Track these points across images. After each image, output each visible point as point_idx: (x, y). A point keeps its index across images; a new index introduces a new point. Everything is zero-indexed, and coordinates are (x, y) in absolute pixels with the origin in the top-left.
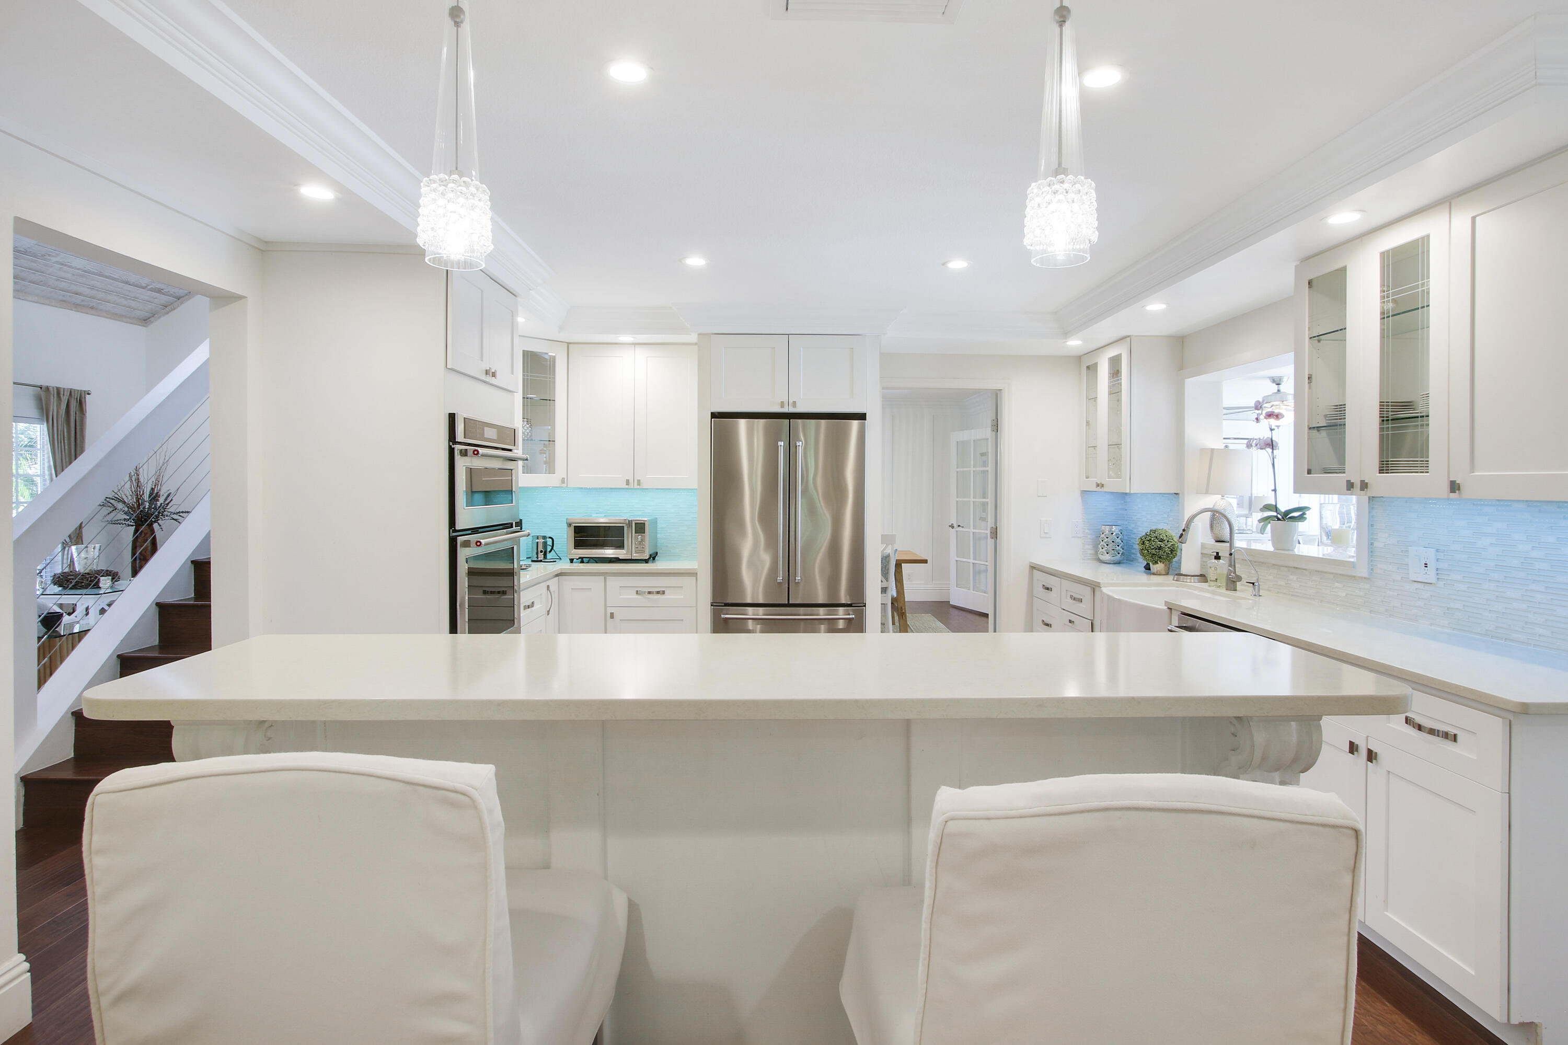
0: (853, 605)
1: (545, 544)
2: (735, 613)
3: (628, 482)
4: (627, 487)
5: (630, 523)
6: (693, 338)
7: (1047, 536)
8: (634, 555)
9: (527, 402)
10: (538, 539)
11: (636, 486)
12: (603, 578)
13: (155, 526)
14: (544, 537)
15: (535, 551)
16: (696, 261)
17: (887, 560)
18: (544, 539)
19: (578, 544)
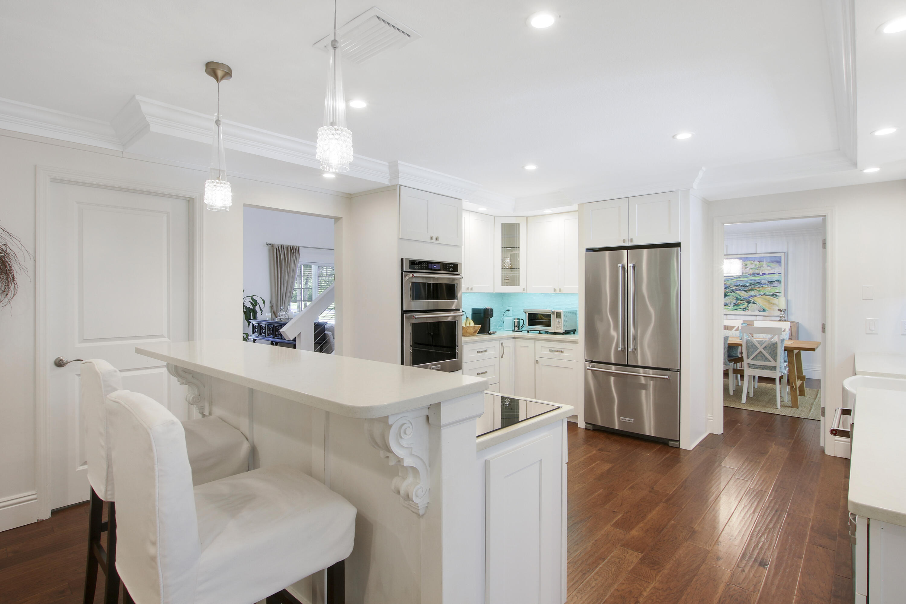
0: (670, 370)
1: (519, 323)
2: (599, 367)
3: (555, 290)
4: (554, 292)
5: (553, 312)
6: (575, 207)
7: (874, 332)
8: (556, 330)
9: (504, 250)
10: (515, 319)
11: (559, 292)
12: (534, 341)
14: (519, 319)
15: (514, 326)
16: (531, 167)
17: (775, 346)
18: (518, 320)
19: (530, 323)
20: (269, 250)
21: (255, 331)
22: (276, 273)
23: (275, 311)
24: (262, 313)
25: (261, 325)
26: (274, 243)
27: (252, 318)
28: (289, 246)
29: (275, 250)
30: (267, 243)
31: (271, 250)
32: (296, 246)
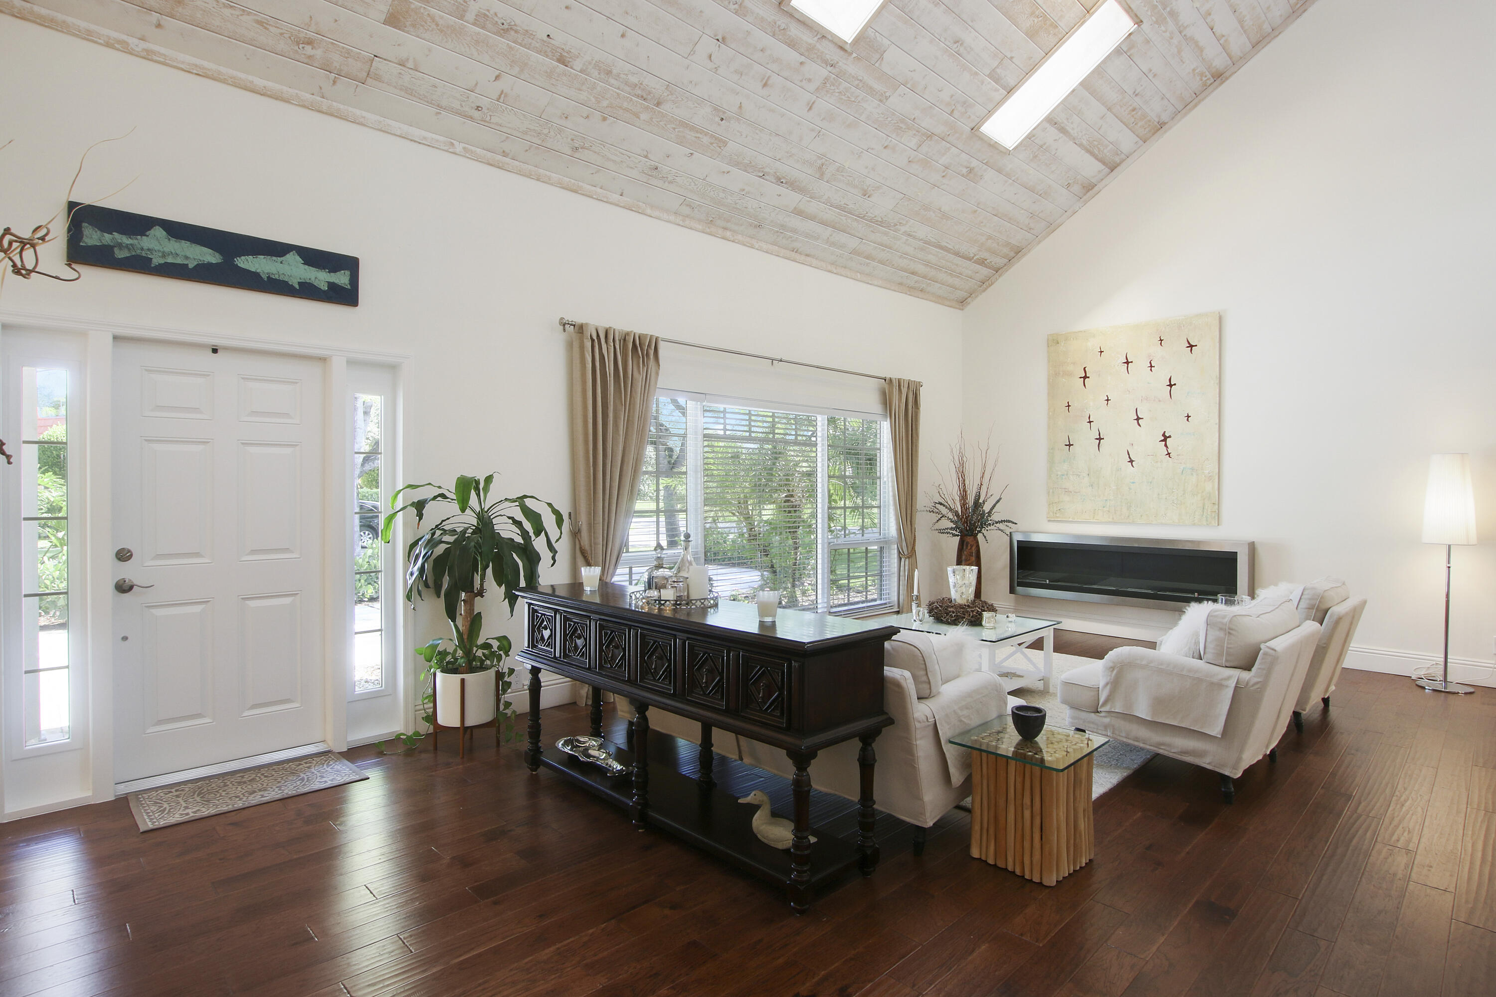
13: (980, 536)
20: (570, 345)
21: (542, 638)
22: (590, 421)
23: (587, 546)
24: (553, 558)
25: (536, 611)
26: (584, 322)
27: (523, 584)
28: (628, 334)
29: (588, 344)
30: (562, 319)
31: (576, 345)
32: (651, 336)
